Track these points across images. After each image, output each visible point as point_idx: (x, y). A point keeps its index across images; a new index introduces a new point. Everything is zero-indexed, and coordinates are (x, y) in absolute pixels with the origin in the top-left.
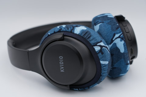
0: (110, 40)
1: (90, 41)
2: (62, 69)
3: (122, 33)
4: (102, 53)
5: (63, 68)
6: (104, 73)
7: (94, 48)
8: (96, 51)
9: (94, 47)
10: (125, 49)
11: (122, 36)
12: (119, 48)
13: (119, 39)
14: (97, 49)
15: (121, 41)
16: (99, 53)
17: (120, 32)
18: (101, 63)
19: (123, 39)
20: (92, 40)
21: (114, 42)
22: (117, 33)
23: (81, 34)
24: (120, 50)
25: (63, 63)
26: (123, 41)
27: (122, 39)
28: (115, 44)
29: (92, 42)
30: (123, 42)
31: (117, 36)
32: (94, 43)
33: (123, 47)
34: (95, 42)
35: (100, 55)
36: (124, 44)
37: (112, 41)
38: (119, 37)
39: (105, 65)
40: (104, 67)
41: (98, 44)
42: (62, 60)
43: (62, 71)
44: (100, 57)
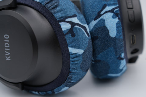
0: (96, 13)
1: (55, 13)
2: (8, 56)
3: (118, 6)
4: (73, 35)
5: (9, 54)
6: (74, 69)
7: (60, 26)
8: (63, 30)
9: (60, 23)
10: (117, 33)
11: (116, 11)
12: (109, 28)
13: (112, 14)
14: (65, 26)
15: (113, 17)
16: (67, 33)
17: (114, 4)
18: (70, 51)
19: (118, 16)
20: (58, 12)
21: (101, 17)
22: (109, 5)
23: (43, 2)
24: (109, 32)
25: (9, 46)
26: (117, 18)
27: (116, 15)
28: (103, 20)
29: (58, 15)
30: (117, 20)
31: (108, 8)
32: (62, 17)
33: (115, 28)
34: (63, 15)
35: (69, 38)
36: (117, 24)
37: (99, 15)
38: (112, 11)
39: (77, 56)
40: (74, 58)
41: (68, 20)
42: (8, 41)
43: (8, 59)
44: (68, 42)
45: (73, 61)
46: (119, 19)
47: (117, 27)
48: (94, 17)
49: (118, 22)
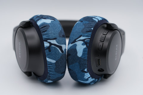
0: (74, 39)
3: (90, 38)
4: (50, 51)
8: (45, 46)
9: (44, 42)
10: (82, 55)
11: (87, 41)
12: (78, 51)
13: (82, 42)
15: (82, 44)
17: (87, 36)
18: (47, 60)
20: (45, 35)
21: (75, 43)
22: (84, 36)
23: (40, 26)
24: (77, 53)
26: (86, 45)
27: (85, 43)
28: (76, 45)
29: (44, 37)
31: (82, 38)
32: (46, 38)
33: (82, 52)
35: (47, 52)
37: (75, 41)
38: (83, 40)
39: (51, 64)
40: (49, 64)
44: (46, 54)
45: (49, 66)
46: (86, 46)
47: (84, 51)
48: (72, 42)
49: (85, 48)
